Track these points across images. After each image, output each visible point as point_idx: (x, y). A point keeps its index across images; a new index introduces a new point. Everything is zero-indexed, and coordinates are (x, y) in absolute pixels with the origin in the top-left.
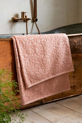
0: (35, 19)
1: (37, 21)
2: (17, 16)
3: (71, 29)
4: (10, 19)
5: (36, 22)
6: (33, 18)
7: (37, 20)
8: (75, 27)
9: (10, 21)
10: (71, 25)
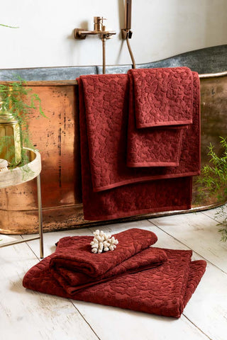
0: (125, 33)
1: (130, 37)
2: (85, 24)
3: (212, 58)
4: (70, 31)
5: (129, 40)
6: (122, 31)
7: (130, 35)
8: (222, 53)
9: (69, 38)
10: (213, 48)
